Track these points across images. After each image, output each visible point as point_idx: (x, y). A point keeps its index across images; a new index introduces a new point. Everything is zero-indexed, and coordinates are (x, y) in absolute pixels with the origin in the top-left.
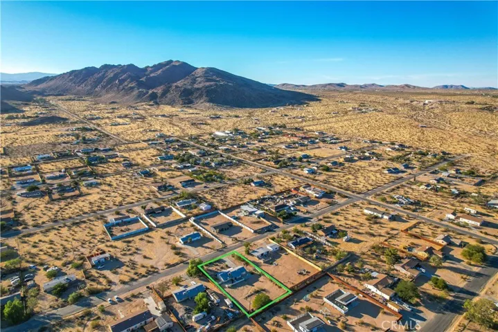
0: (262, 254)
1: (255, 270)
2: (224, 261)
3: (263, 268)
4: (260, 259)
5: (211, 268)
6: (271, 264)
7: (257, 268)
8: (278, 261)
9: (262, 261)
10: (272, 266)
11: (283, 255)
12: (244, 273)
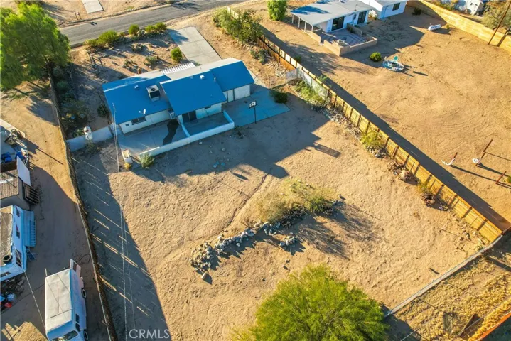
0: (338, 23)
1: (298, 82)
2: (177, 39)
3: (339, 77)
4: (324, 37)
5: (108, 62)
6: (377, 62)
7: (309, 77)
8: (406, 55)
9: (334, 48)
10: (381, 73)
11: (427, 32)
12: (243, 92)
